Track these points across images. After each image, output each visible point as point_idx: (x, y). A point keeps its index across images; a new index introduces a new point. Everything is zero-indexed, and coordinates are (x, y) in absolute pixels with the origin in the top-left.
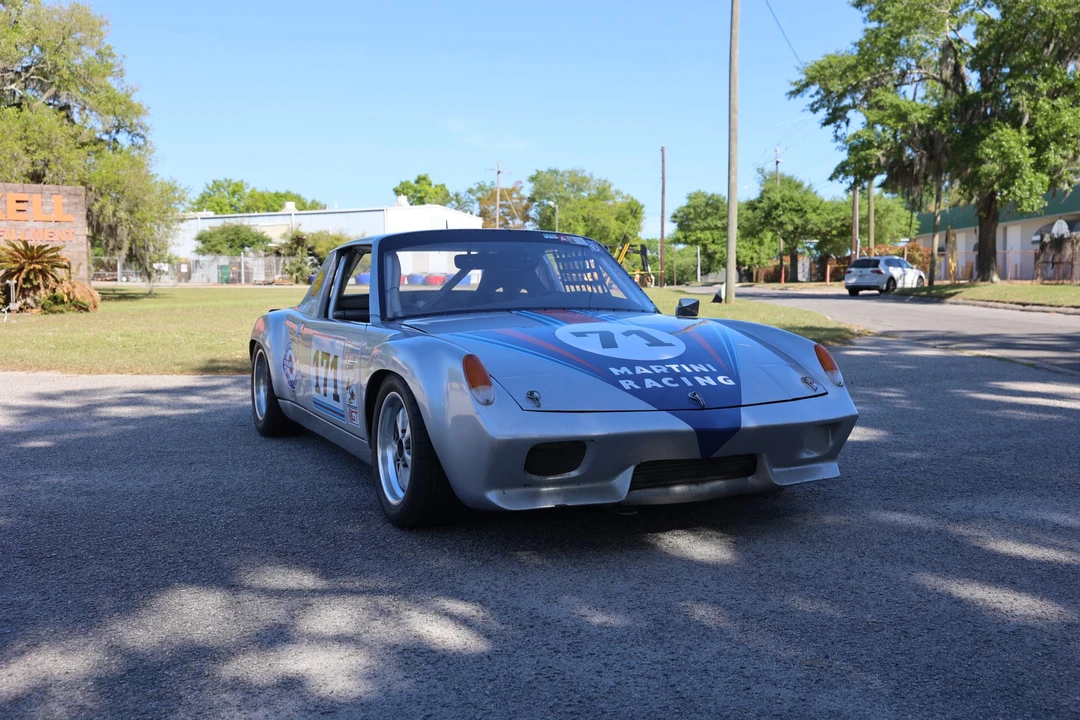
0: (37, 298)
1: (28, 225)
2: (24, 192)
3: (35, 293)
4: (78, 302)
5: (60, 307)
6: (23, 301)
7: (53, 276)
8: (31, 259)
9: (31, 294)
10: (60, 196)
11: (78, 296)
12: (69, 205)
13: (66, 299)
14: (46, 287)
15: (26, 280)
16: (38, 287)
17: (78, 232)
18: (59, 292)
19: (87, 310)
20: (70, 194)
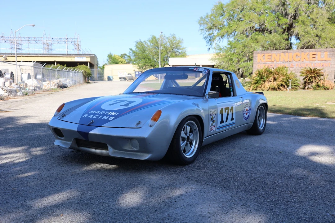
0: (312, 85)
1: (316, 62)
2: (315, 52)
3: (312, 84)
4: (325, 87)
5: (319, 88)
6: (308, 86)
7: (318, 78)
8: (311, 73)
9: (311, 84)
10: (327, 52)
11: (325, 85)
12: (330, 55)
13: (321, 86)
14: (315, 82)
15: (309, 79)
16: (312, 82)
17: (332, 64)
18: (319, 83)
19: (328, 89)
20: (330, 51)
